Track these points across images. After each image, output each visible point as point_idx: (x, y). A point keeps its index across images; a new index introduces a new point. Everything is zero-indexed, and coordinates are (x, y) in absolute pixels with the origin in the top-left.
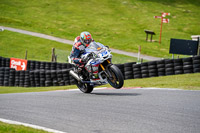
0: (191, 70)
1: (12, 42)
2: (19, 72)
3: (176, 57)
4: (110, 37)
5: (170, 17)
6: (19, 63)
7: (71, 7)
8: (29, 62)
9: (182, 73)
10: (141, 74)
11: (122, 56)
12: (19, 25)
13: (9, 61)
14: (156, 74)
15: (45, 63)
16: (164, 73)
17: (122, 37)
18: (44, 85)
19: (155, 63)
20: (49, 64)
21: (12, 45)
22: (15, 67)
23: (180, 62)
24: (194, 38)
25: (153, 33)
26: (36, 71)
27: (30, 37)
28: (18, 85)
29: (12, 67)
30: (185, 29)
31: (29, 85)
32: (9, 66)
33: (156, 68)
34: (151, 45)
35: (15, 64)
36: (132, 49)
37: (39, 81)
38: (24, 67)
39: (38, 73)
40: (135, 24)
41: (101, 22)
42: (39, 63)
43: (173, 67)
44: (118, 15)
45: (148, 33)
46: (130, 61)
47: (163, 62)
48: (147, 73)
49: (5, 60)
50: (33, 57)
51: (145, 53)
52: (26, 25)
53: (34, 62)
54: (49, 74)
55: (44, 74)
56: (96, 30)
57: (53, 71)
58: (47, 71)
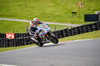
0: (96, 29)
1: (6, 25)
2: (11, 40)
3: (88, 23)
4: (54, 17)
5: (83, 4)
6: (10, 35)
7: (33, 5)
8: (15, 34)
9: (92, 31)
10: (71, 34)
11: (61, 26)
12: (8, 16)
13: (5, 35)
14: (79, 33)
15: (23, 34)
16: (83, 32)
17: (61, 16)
18: (24, 45)
19: (78, 28)
20: (26, 34)
21: (6, 27)
22: (9, 38)
23: (91, 25)
24: (96, 13)
25: (75, 13)
26: (19, 38)
27: (14, 22)
28: (11, 46)
29: (7, 37)
30: (91, 9)
31: (17, 46)
32: (6, 37)
33: (79, 30)
34: (75, 19)
35: (8, 36)
36: (66, 22)
37: (21, 43)
38: (13, 37)
39: (20, 39)
40: (66, 9)
41: (49, 10)
42: (21, 34)
43: (87, 28)
44: (57, 6)
45: (73, 13)
46: (66, 28)
47: (82, 26)
48: (75, 33)
49: (3, 35)
50: (17, 31)
51: (73, 23)
52: (11, 16)
53: (18, 34)
54: (26, 39)
55: (23, 39)
56: (47, 15)
57: (28, 37)
58: (25, 38)
